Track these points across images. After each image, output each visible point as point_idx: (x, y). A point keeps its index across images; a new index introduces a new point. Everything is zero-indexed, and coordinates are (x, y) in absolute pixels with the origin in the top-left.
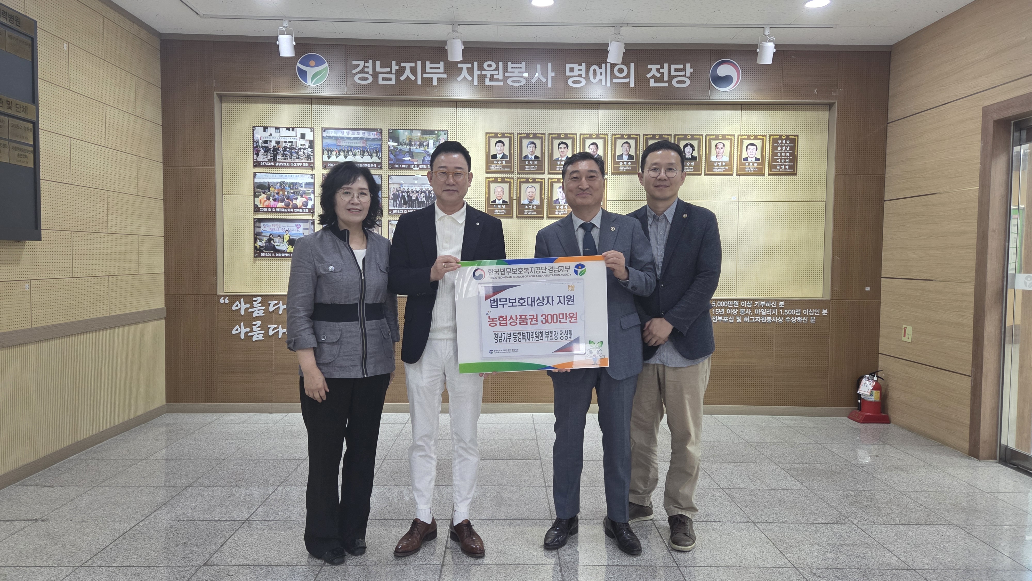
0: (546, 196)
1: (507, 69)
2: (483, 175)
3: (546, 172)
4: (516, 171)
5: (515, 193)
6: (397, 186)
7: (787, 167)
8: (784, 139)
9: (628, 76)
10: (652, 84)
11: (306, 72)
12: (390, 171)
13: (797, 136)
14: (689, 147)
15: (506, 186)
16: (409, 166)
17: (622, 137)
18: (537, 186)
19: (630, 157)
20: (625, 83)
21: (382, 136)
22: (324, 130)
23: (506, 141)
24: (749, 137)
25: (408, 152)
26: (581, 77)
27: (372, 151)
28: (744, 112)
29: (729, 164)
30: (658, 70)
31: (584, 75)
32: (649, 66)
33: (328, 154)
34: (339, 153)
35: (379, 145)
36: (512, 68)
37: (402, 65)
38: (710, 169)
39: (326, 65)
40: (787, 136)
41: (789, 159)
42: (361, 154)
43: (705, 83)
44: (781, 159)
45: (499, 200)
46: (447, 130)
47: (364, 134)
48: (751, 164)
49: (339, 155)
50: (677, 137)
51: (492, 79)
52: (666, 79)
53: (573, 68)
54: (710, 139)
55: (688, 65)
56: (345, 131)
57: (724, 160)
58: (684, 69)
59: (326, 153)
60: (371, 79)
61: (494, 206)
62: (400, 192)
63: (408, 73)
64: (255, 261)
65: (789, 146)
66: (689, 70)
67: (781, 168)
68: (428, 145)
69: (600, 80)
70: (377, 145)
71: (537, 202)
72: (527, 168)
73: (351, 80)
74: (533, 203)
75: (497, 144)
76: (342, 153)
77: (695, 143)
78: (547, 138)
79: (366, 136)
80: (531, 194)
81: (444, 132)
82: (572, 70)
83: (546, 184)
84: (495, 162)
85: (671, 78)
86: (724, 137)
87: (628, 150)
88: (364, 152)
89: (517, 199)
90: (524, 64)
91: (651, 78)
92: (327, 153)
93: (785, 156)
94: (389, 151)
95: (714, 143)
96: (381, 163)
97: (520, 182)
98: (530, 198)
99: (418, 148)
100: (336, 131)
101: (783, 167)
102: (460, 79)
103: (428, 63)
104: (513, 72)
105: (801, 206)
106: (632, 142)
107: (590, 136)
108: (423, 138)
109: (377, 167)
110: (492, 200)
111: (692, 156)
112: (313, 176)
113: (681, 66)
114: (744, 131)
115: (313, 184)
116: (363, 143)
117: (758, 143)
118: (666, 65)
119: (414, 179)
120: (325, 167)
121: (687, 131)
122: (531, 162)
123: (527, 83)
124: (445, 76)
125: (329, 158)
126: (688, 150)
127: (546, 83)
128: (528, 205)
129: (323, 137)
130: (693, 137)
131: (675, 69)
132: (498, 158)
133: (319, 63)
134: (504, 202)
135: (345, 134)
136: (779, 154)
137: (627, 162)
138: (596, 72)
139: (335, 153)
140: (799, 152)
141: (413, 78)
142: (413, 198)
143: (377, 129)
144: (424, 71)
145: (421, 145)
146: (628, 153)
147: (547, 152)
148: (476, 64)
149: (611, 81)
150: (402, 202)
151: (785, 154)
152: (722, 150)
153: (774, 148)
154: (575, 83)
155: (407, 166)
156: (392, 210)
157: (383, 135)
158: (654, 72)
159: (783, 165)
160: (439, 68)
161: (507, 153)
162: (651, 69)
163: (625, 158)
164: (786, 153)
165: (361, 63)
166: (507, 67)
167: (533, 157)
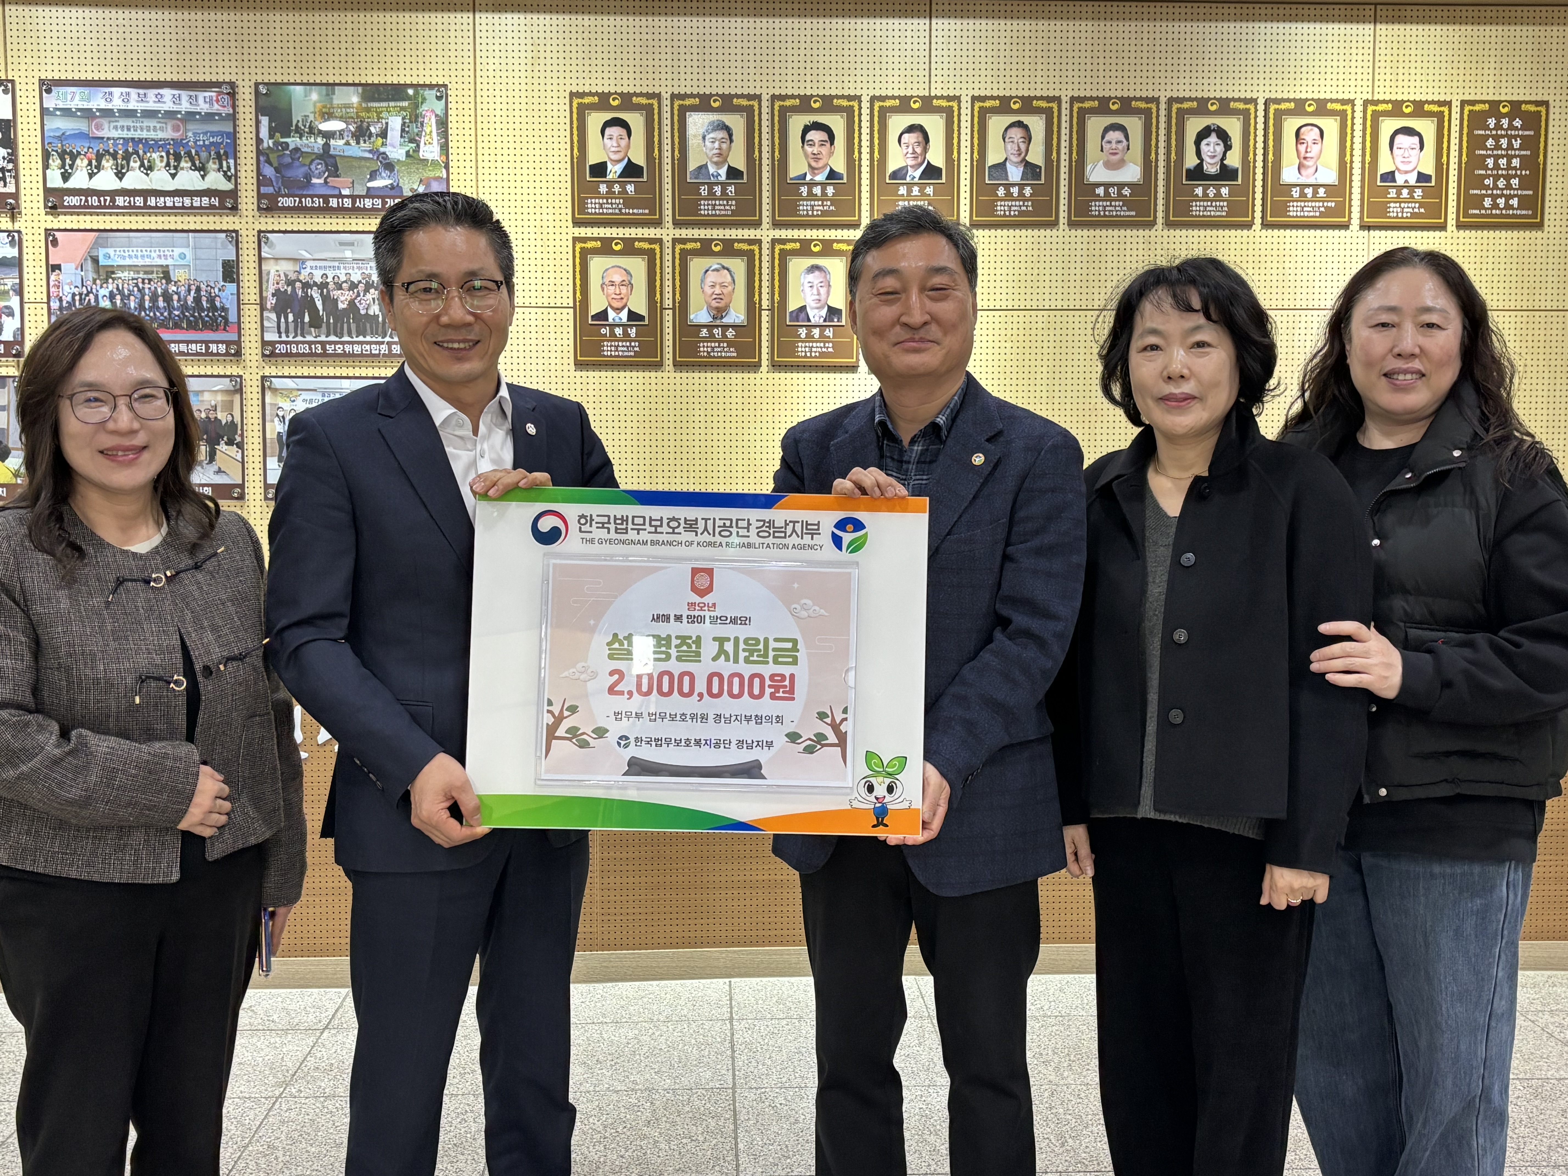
0: (765, 296)
2: (564, 230)
3: (766, 220)
4: (669, 219)
5: (668, 289)
6: (286, 267)
7: (1515, 202)
8: (1504, 116)
12: (262, 220)
13: (1546, 104)
14: (1213, 138)
15: (638, 266)
16: (326, 202)
17: (1004, 105)
18: (738, 266)
19: (1030, 170)
21: (234, 106)
22: (47, 86)
23: (636, 120)
24: (1397, 109)
25: (320, 157)
27: (204, 155)
28: (1382, 28)
29: (1338, 190)
33: (63, 166)
34: (99, 160)
35: (228, 134)
38: (1281, 209)
40: (1516, 105)
41: (1521, 177)
42: (168, 164)
44: (1497, 178)
45: (618, 310)
46: (445, 86)
47: (177, 100)
48: (1405, 192)
49: (99, 167)
50: (1175, 106)
54: (1279, 114)
56: (117, 91)
57: (1321, 181)
59: (55, 162)
61: (603, 331)
62: (298, 284)
65: (1521, 137)
67: (1495, 206)
68: (384, 134)
70: (221, 134)
71: (737, 315)
72: (705, 209)
74: (726, 320)
75: (608, 131)
76: (108, 163)
77: (1233, 126)
78: (765, 110)
79: (185, 106)
80: (718, 290)
81: (434, 92)
83: (766, 258)
84: (603, 188)
86: (1322, 108)
87: (1023, 147)
88: (178, 158)
89: (674, 309)
92: (59, 161)
93: (1509, 167)
94: (259, 152)
95: (1291, 125)
96: (233, 194)
97: (685, 254)
98: (714, 304)
99: (353, 142)
100: (86, 90)
101: (1501, 202)
105: (1555, 326)
106: (1036, 124)
107: (904, 105)
108: (368, 110)
109: (222, 206)
110: (594, 309)
111: (1223, 167)
112: (16, 238)
114: (1382, 90)
115: (17, 263)
116: (176, 129)
117: (1427, 127)
119: (341, 244)
120: (54, 207)
121: (1206, 87)
122: (718, 190)
125: (66, 177)
126: (1211, 148)
128: (710, 327)
129: (44, 112)
130: (1225, 107)
132: (610, 177)
134: (632, 316)
135: (117, 99)
136: (1490, 162)
137: (1021, 187)
139: (86, 162)
140: (1549, 155)
142: (341, 306)
143: (218, 84)
145: (361, 133)
146: (1024, 159)
147: (765, 155)
150: (307, 319)
151: (1509, 163)
152: (1315, 150)
153: (1476, 143)
155: (318, 202)
156: (272, 343)
157: (240, 103)
159: (1501, 196)
161: (639, 159)
163: (1015, 173)
164: (1510, 158)
167: (723, 172)
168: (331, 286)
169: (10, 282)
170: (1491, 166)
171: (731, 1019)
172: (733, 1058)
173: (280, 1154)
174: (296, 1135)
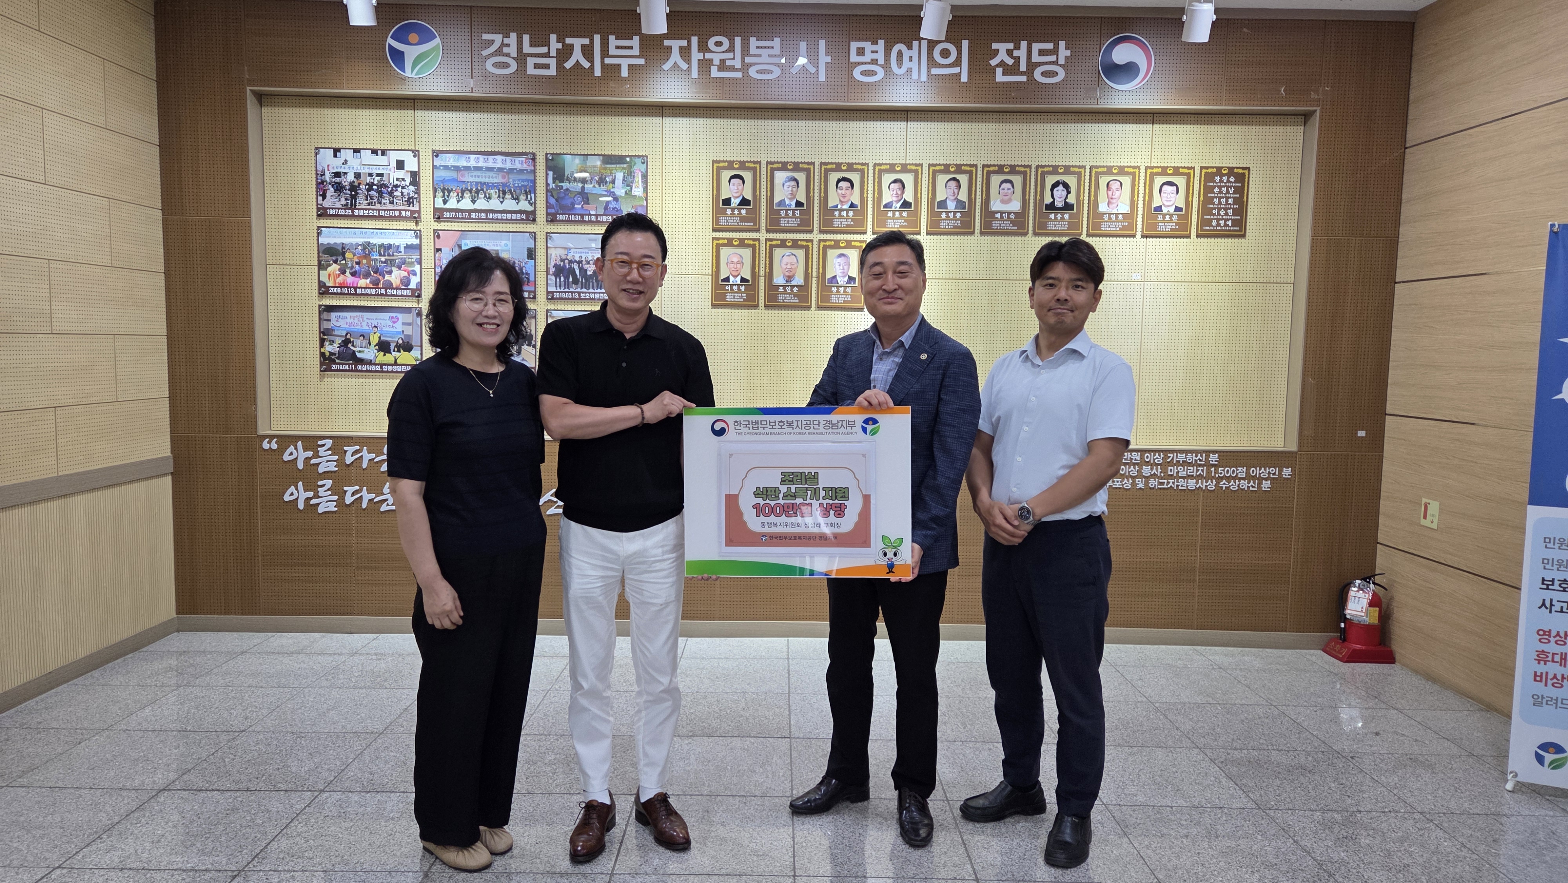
0: (815, 270)
1: (748, 51)
2: (707, 234)
3: (816, 229)
4: (764, 228)
5: (762, 265)
6: (562, 252)
7: (1230, 223)
8: (1224, 175)
9: (957, 63)
10: (1000, 77)
11: (403, 53)
12: (549, 227)
13: (1248, 168)
14: (1061, 187)
15: (747, 253)
16: (582, 217)
17: (946, 169)
18: (800, 253)
19: (960, 204)
20: (953, 75)
21: (535, 166)
22: (436, 154)
23: (747, 175)
24: (1164, 171)
25: (579, 193)
26: (876, 64)
27: (518, 191)
28: (1157, 127)
29: (1130, 216)
30: (1009, 53)
31: (881, 61)
32: (995, 46)
33: (444, 196)
34: (463, 194)
35: (531, 181)
36: (758, 47)
37: (569, 41)
38: (1097, 226)
39: (437, 41)
40: (1231, 169)
41: (1233, 209)
42: (499, 196)
43: (1090, 75)
44: (1219, 209)
45: (735, 276)
46: (647, 157)
47: (504, 161)
48: (1168, 217)
49: (462, 197)
50: (1040, 170)
51: (722, 67)
52: (1023, 67)
53: (863, 49)
54: (1098, 175)
55: (1062, 44)
56: (473, 156)
57: (1120, 211)
58: (1055, 51)
59: (439, 194)
60: (514, 66)
61: (727, 288)
62: (567, 261)
63: (577, 55)
64: (322, 378)
65: (1234, 187)
66: (1064, 52)
67: (1219, 225)
68: (613, 182)
69: (910, 70)
70: (527, 180)
71: (799, 280)
72: (783, 223)
73: (480, 67)
74: (793, 283)
75: (732, 181)
76: (467, 195)
77: (1071, 181)
78: (817, 170)
79: (508, 165)
80: (789, 267)
81: (640, 160)
82: (861, 51)
83: (815, 250)
84: (729, 212)
85: (1032, 66)
86: (1122, 171)
87: (956, 191)
88: (504, 193)
89: (765, 276)
90: (777, 40)
91: (997, 66)
92: (441, 194)
93: (1227, 203)
94: (547, 191)
95: (1104, 180)
96: (534, 213)
97: (771, 247)
98: (787, 274)
99: (597, 186)
100: (457, 156)
101: (1222, 223)
102: (667, 66)
103: (612, 38)
104: (760, 56)
105: (1251, 291)
106: (963, 179)
107: (892, 168)
108: (605, 169)
109: (527, 219)
110: (722, 277)
111: (1066, 203)
112: (418, 235)
113: (1050, 46)
114: (1156, 161)
115: (419, 247)
116: (504, 177)
117: (1181, 181)
118: (1024, 44)
119: (590, 240)
120: (439, 218)
121: (1057, 159)
122: (790, 213)
123: (784, 75)
124: (642, 61)
125: (445, 202)
126: (1059, 193)
127: (815, 76)
128: (784, 286)
129: (434, 167)
130: (1068, 170)
131: (1040, 51)
132: (733, 205)
133: (425, 37)
134: (743, 280)
135: (473, 161)
136: (1216, 201)
137: (955, 213)
138: (902, 57)
139: (456, 194)
140: (1250, 197)
141: (586, 64)
142: (589, 273)
143: (526, 154)
144: (605, 53)
145: (602, 181)
146: (956, 198)
147: (816, 195)
148: (695, 40)
149: (929, 71)
150: (571, 280)
151: (1227, 201)
152: (1117, 193)
153: (1208, 190)
154: (865, 75)
155: (578, 218)
156: (553, 292)
157: (538, 164)
158: (1002, 56)
159: (1221, 220)
160: (631, 48)
161: (749, 197)
162: (998, 50)
163: (951, 205)
164: (1227, 198)
165: (498, 38)
166: (748, 47)
167: (793, 203)
168: (584, 262)
169: (415, 257)
170: (1217, 203)
171: (788, 659)
172: (789, 678)
173: (550, 718)
174: (558, 709)
